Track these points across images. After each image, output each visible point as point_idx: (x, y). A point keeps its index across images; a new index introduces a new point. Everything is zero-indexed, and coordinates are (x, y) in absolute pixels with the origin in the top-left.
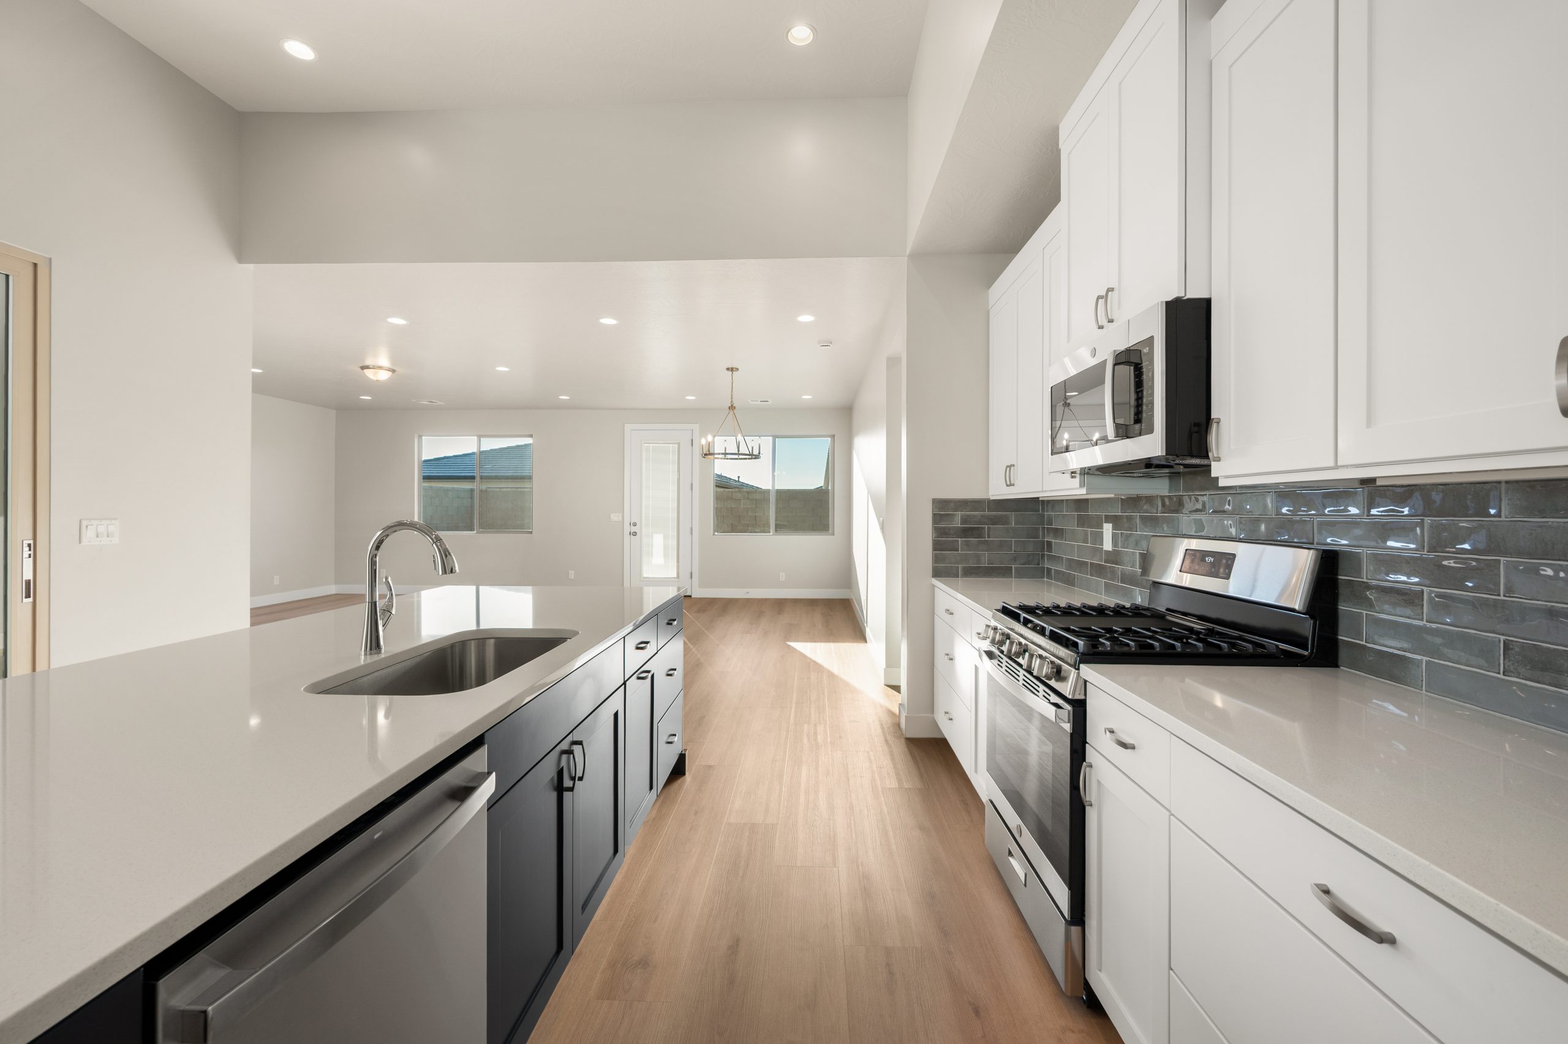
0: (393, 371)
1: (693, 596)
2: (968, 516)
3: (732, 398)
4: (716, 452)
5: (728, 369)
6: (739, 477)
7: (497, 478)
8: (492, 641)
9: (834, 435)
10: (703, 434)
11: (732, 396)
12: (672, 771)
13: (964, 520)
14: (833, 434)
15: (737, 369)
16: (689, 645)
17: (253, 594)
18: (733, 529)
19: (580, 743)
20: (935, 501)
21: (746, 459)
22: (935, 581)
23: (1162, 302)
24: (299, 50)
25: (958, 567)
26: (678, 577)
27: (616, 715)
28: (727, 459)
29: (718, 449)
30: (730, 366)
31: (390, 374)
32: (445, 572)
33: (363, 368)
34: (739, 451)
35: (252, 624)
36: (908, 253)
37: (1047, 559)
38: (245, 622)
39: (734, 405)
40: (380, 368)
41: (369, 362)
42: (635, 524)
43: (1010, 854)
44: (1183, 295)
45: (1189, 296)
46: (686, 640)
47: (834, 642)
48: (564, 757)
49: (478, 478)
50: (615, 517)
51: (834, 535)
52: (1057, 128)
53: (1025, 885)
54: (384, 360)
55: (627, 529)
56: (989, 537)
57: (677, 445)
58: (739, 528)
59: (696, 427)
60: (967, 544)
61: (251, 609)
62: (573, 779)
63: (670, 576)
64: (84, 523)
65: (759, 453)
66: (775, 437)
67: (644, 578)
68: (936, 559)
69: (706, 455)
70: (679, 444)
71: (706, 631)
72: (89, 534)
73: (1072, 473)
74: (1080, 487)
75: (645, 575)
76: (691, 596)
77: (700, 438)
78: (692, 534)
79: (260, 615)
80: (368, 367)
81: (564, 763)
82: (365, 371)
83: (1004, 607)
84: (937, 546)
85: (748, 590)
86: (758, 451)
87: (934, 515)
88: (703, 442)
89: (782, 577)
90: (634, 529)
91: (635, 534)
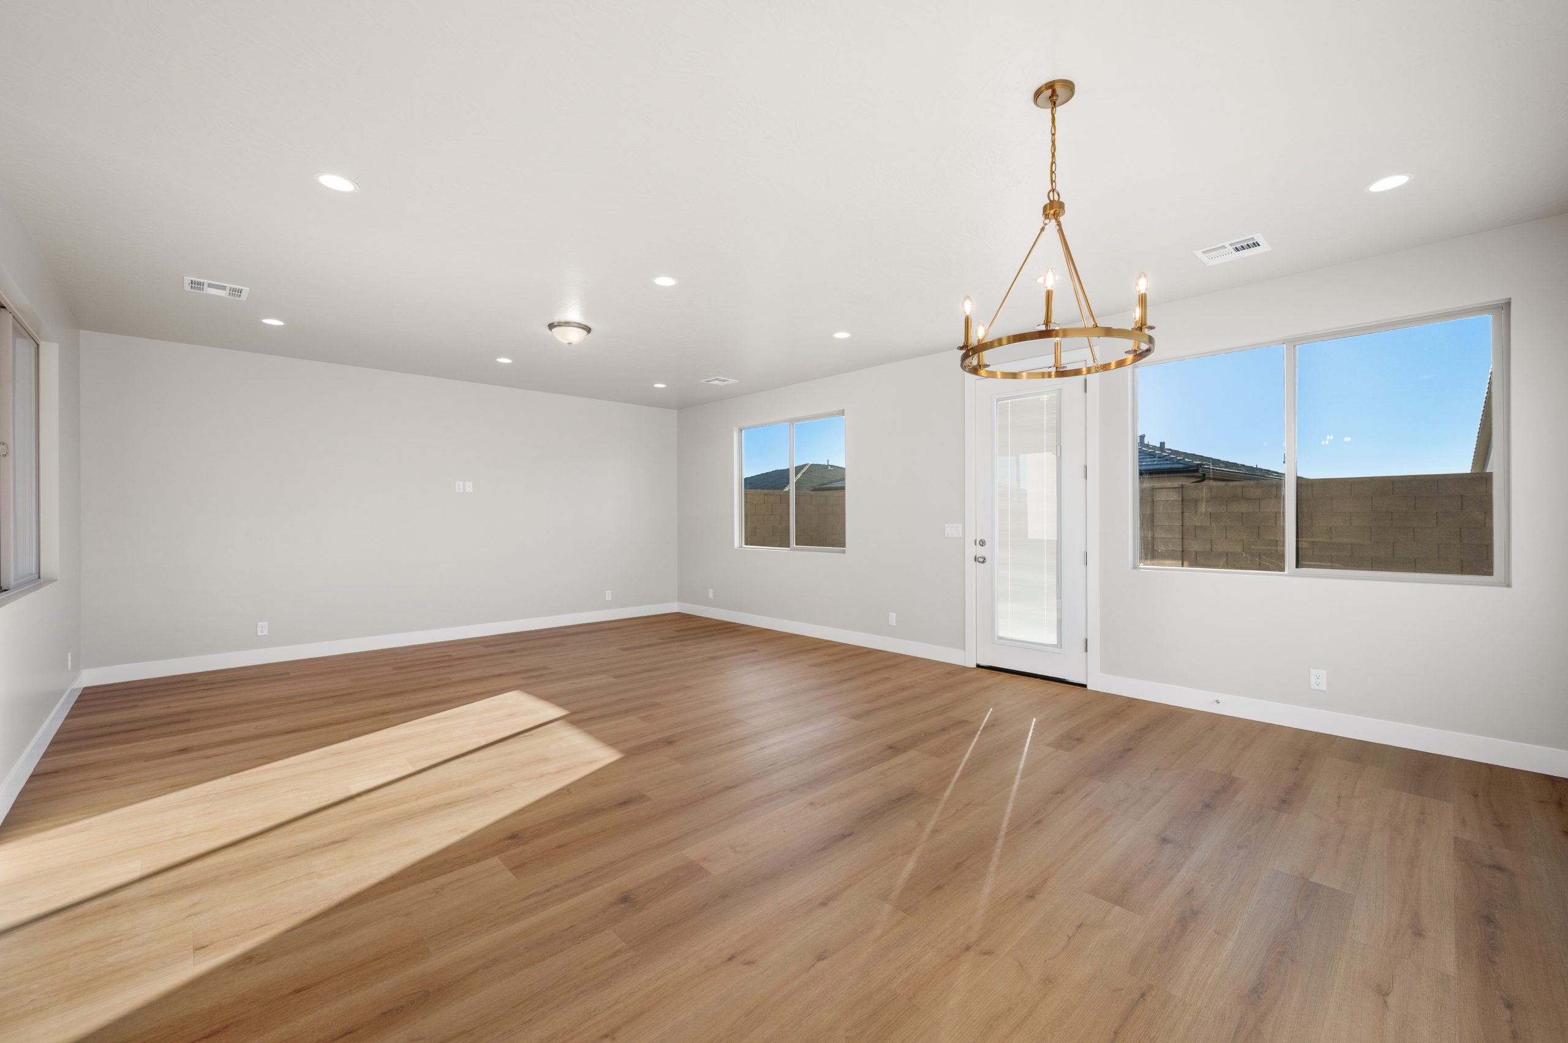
1: (1089, 687)
26: (1060, 645)
55: (972, 551)
63: (1045, 642)
67: (1000, 638)
75: (1001, 634)
76: (1085, 686)
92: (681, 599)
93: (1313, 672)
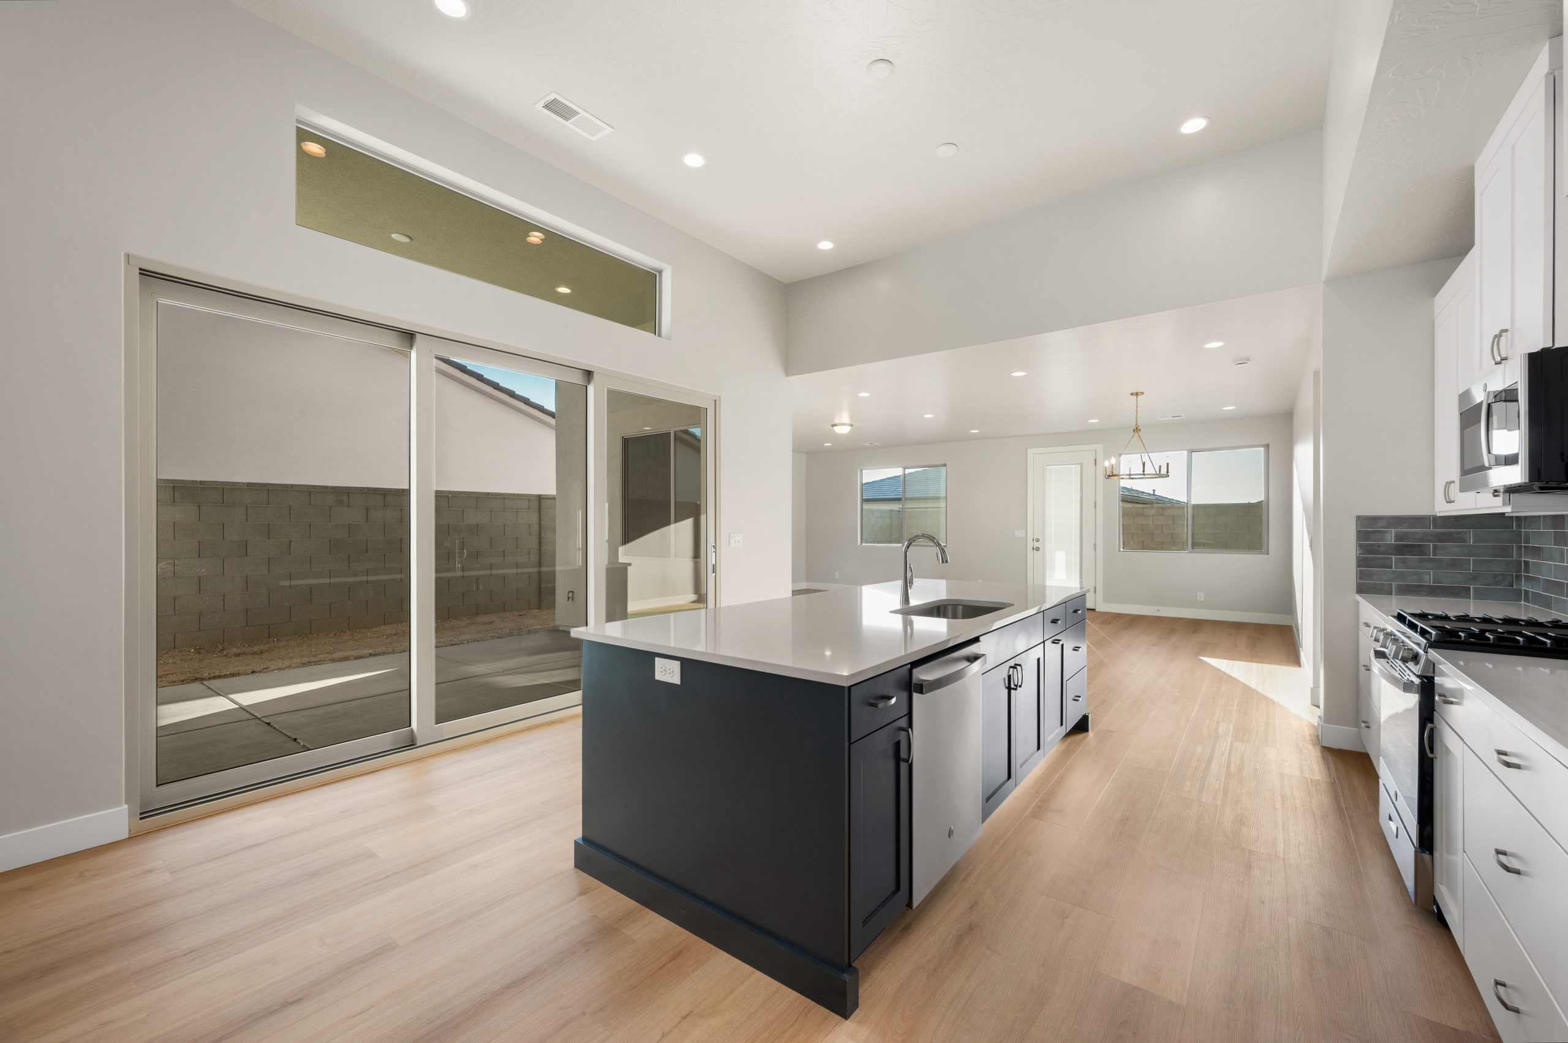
0: (852, 425)
1: (1097, 610)
2: (1406, 533)
3: (1136, 421)
4: (1121, 473)
5: (1132, 394)
6: (1154, 491)
7: (917, 499)
8: (961, 607)
9: (1269, 445)
10: (1107, 457)
11: (1136, 418)
12: (1076, 725)
13: (1399, 537)
14: (1267, 443)
15: (1143, 393)
16: (1093, 648)
17: (794, 581)
18: (1144, 547)
19: (1020, 665)
20: (1358, 518)
21: (1153, 478)
22: (1358, 598)
23: (1525, 354)
24: (826, 245)
25: (1392, 584)
27: (1039, 660)
28: (1132, 478)
29: (1124, 471)
30: (1134, 391)
31: (850, 428)
32: (943, 562)
33: (833, 426)
34: (1144, 471)
35: (792, 595)
36: (1323, 280)
37: (1525, 580)
38: (790, 594)
39: (1139, 428)
40: (844, 424)
41: (836, 421)
42: (1038, 540)
43: (1390, 819)
44: (1551, 345)
45: (1557, 345)
46: (1089, 644)
47: (1257, 662)
48: (1011, 669)
49: (903, 499)
50: (1019, 533)
51: (1268, 554)
52: (1473, 167)
53: (1397, 837)
54: (846, 419)
56: (1434, 554)
57: (1079, 466)
58: (1151, 546)
59: (1100, 447)
60: (1403, 562)
61: (793, 591)
62: (1016, 686)
64: (731, 535)
65: (1168, 472)
66: (1191, 452)
68: (1361, 575)
69: (1109, 476)
70: (1082, 465)
71: (1110, 640)
72: (732, 541)
73: (1496, 491)
74: (1503, 505)
76: (1094, 610)
77: (1104, 461)
78: (1095, 550)
79: (795, 593)
80: (836, 425)
81: (1011, 673)
82: (834, 428)
83: (1399, 614)
84: (1362, 562)
85: (1159, 608)
86: (1166, 471)
87: (1359, 532)
88: (1107, 464)
89: (1201, 596)
90: (1036, 545)
91: (1038, 549)
92: (807, 580)
93: (1198, 593)
